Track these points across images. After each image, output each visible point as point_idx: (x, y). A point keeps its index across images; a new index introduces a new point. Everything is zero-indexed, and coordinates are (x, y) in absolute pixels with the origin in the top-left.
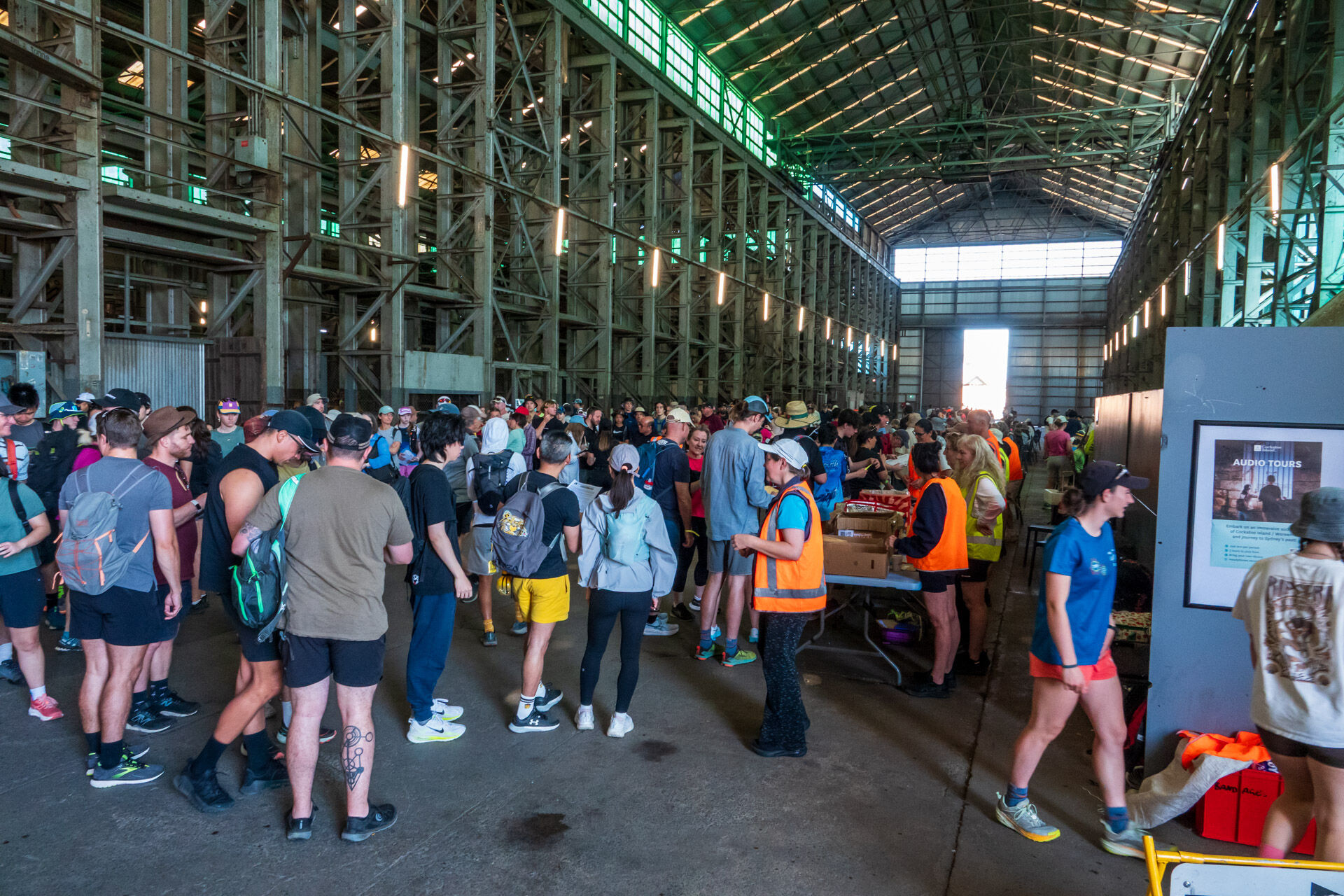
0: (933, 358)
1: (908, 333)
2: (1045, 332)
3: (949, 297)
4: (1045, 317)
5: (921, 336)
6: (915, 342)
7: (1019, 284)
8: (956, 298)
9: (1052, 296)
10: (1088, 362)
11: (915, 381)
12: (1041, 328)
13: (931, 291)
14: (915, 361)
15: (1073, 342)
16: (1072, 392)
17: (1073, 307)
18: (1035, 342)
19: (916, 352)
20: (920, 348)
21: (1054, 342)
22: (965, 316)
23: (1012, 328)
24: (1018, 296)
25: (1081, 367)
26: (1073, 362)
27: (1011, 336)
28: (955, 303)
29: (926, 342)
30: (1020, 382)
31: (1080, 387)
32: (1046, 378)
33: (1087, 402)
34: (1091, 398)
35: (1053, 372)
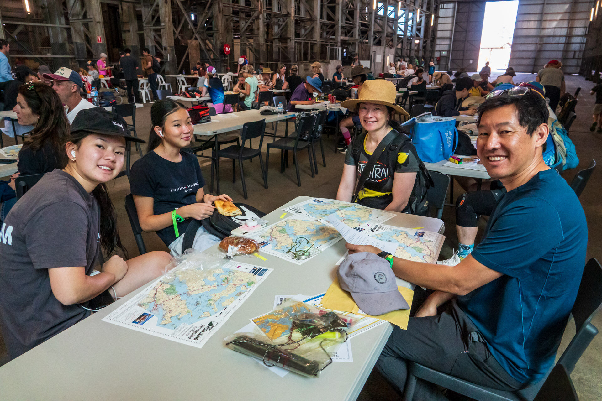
0: (461, 24)
1: (445, 6)
5: (454, 8)
6: (450, 13)
10: (577, 24)
11: (447, 42)
15: (568, 8)
16: (561, 47)
18: (537, 9)
19: (450, 20)
20: (453, 17)
25: (570, 28)
26: (565, 24)
27: (520, 6)
29: (458, 12)
30: (522, 41)
31: (568, 43)
32: (542, 37)
33: (571, 55)
34: (575, 52)
35: (548, 32)
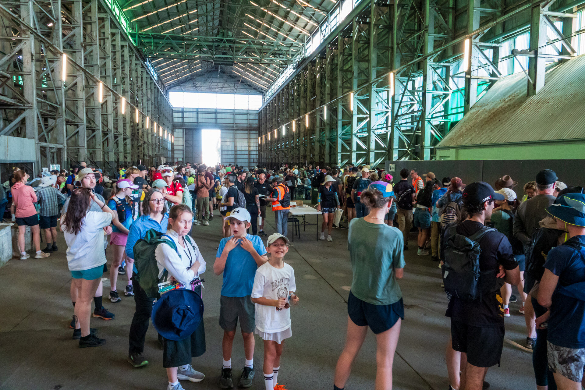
0: (189, 142)
1: (177, 130)
2: (235, 132)
3: (195, 115)
4: (235, 125)
5: (183, 132)
6: (181, 134)
7: (224, 111)
8: (198, 116)
9: (237, 117)
10: (252, 144)
11: (181, 152)
12: (234, 130)
13: (187, 112)
14: (181, 143)
15: (246, 136)
16: (247, 157)
17: (245, 122)
18: (231, 136)
19: (181, 139)
20: (183, 137)
21: (238, 136)
22: (202, 124)
23: (222, 130)
24: (224, 116)
25: (249, 146)
26: (246, 144)
27: (222, 133)
28: (197, 118)
29: (185, 135)
30: (226, 153)
31: (249, 155)
32: (236, 151)
33: (252, 161)
34: (254, 159)
35: (239, 148)
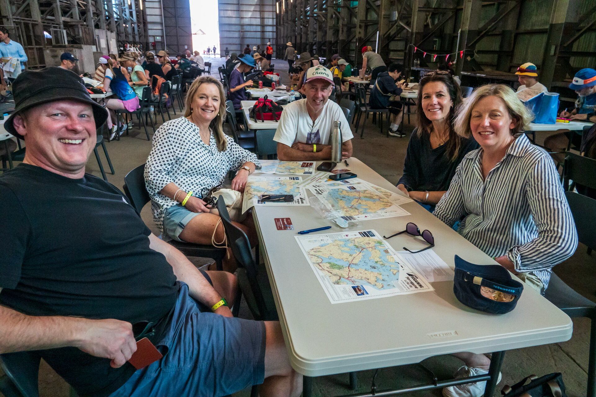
0: (169, 10)
10: (266, 15)
11: (159, 27)
14: (157, 12)
16: (259, 35)
19: (157, 5)
20: (160, 2)
25: (262, 18)
26: (258, 15)
30: (227, 28)
31: (263, 32)
32: (242, 25)
35: (246, 21)
